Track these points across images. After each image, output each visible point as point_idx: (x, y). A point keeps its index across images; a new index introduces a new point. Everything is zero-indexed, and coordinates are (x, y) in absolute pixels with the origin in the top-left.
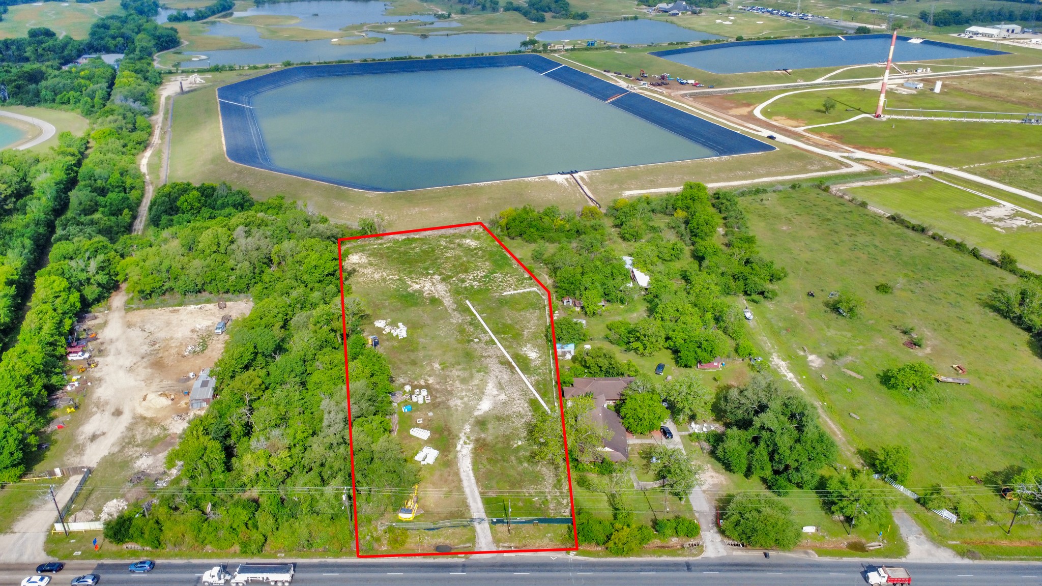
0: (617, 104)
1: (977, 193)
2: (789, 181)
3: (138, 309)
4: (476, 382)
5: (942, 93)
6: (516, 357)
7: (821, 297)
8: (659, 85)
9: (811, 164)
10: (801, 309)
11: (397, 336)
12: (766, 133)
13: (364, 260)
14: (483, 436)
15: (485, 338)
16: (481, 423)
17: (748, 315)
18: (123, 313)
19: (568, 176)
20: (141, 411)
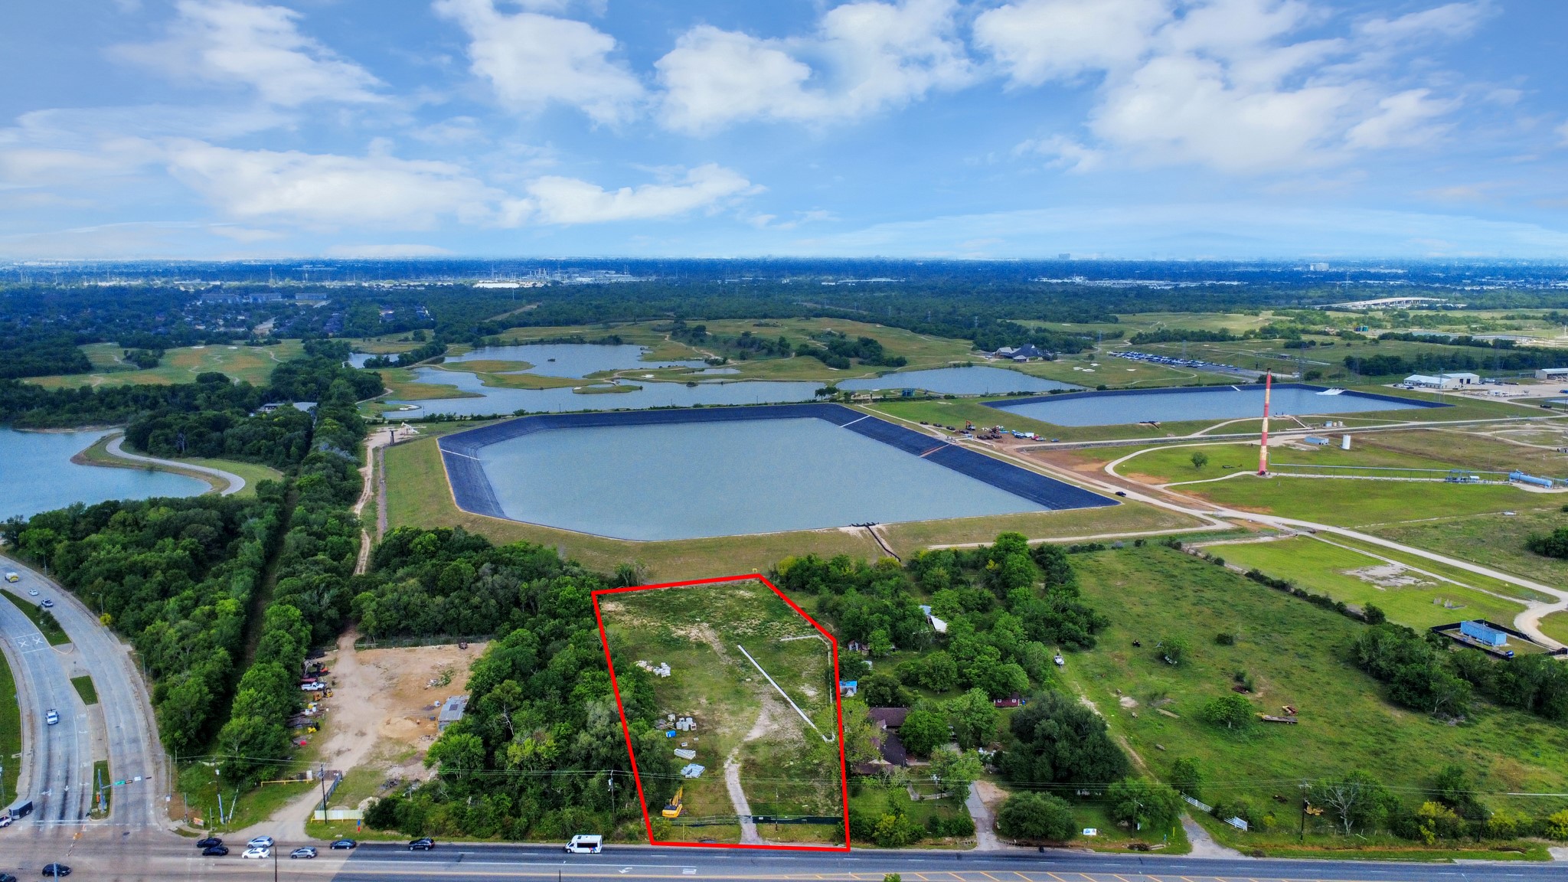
0: (932, 458)
1: (1364, 552)
2: (1134, 537)
3: (370, 648)
4: (746, 714)
5: (1352, 449)
6: (791, 695)
7: (1147, 649)
8: (988, 438)
9: (1163, 520)
10: (1122, 658)
11: (660, 675)
12: (1114, 489)
13: (621, 608)
14: (752, 757)
15: (757, 678)
16: (751, 747)
17: (1059, 661)
18: (354, 651)
19: (863, 528)
20: (386, 732)
